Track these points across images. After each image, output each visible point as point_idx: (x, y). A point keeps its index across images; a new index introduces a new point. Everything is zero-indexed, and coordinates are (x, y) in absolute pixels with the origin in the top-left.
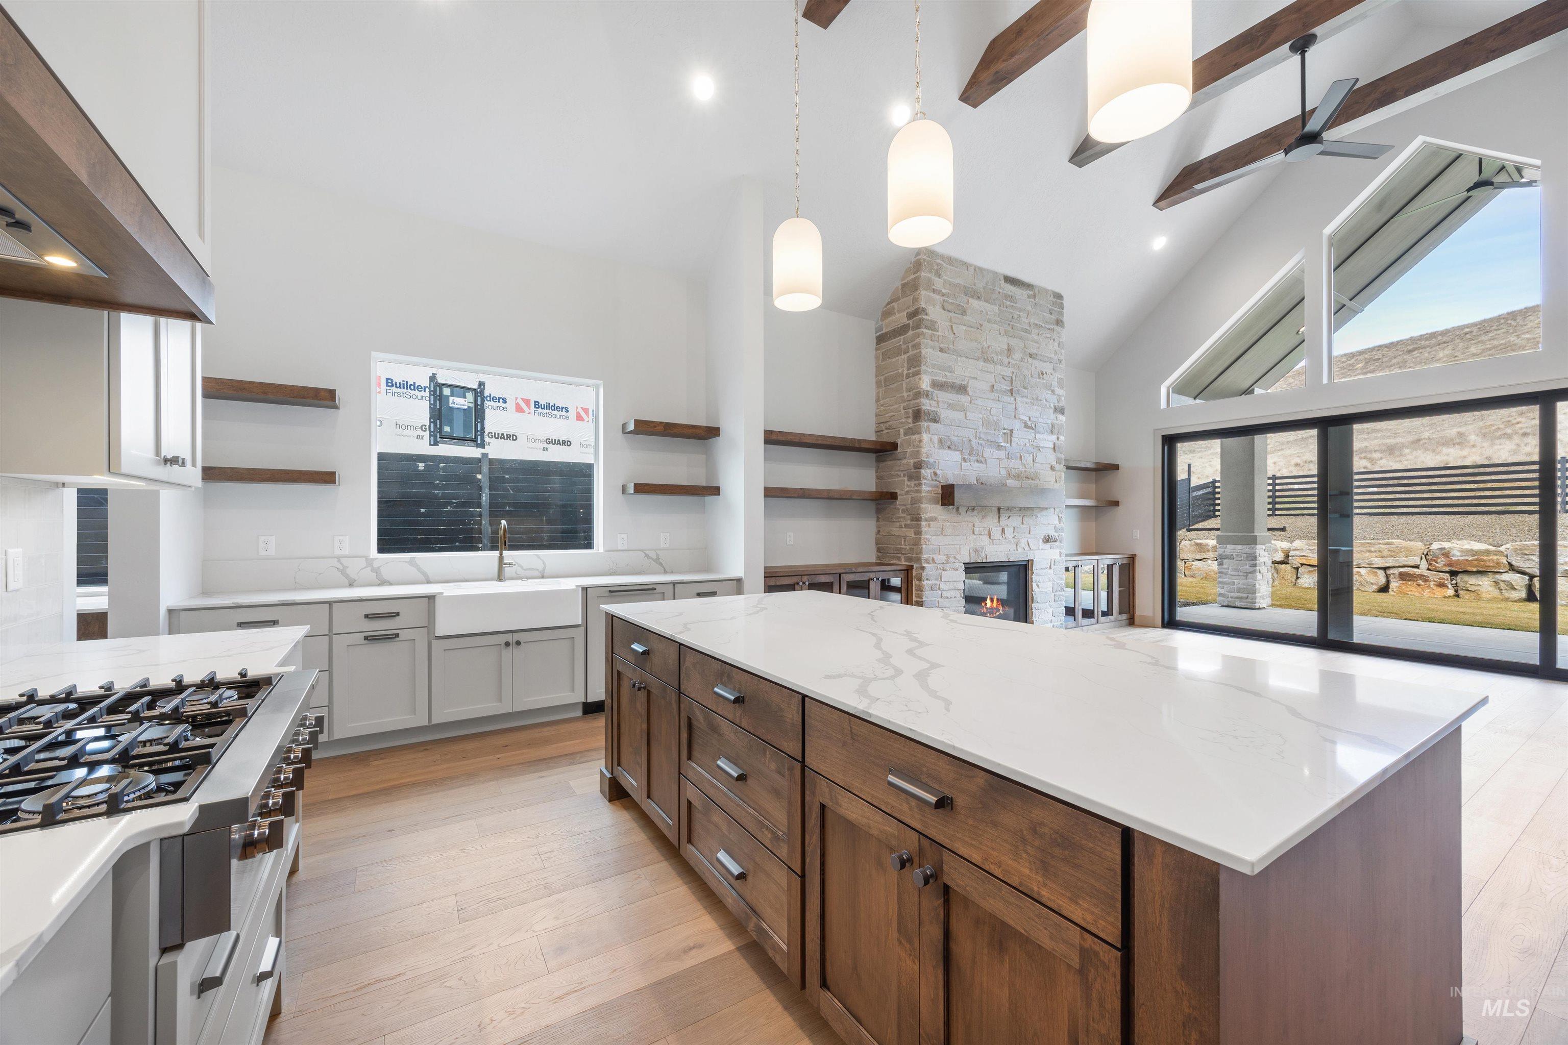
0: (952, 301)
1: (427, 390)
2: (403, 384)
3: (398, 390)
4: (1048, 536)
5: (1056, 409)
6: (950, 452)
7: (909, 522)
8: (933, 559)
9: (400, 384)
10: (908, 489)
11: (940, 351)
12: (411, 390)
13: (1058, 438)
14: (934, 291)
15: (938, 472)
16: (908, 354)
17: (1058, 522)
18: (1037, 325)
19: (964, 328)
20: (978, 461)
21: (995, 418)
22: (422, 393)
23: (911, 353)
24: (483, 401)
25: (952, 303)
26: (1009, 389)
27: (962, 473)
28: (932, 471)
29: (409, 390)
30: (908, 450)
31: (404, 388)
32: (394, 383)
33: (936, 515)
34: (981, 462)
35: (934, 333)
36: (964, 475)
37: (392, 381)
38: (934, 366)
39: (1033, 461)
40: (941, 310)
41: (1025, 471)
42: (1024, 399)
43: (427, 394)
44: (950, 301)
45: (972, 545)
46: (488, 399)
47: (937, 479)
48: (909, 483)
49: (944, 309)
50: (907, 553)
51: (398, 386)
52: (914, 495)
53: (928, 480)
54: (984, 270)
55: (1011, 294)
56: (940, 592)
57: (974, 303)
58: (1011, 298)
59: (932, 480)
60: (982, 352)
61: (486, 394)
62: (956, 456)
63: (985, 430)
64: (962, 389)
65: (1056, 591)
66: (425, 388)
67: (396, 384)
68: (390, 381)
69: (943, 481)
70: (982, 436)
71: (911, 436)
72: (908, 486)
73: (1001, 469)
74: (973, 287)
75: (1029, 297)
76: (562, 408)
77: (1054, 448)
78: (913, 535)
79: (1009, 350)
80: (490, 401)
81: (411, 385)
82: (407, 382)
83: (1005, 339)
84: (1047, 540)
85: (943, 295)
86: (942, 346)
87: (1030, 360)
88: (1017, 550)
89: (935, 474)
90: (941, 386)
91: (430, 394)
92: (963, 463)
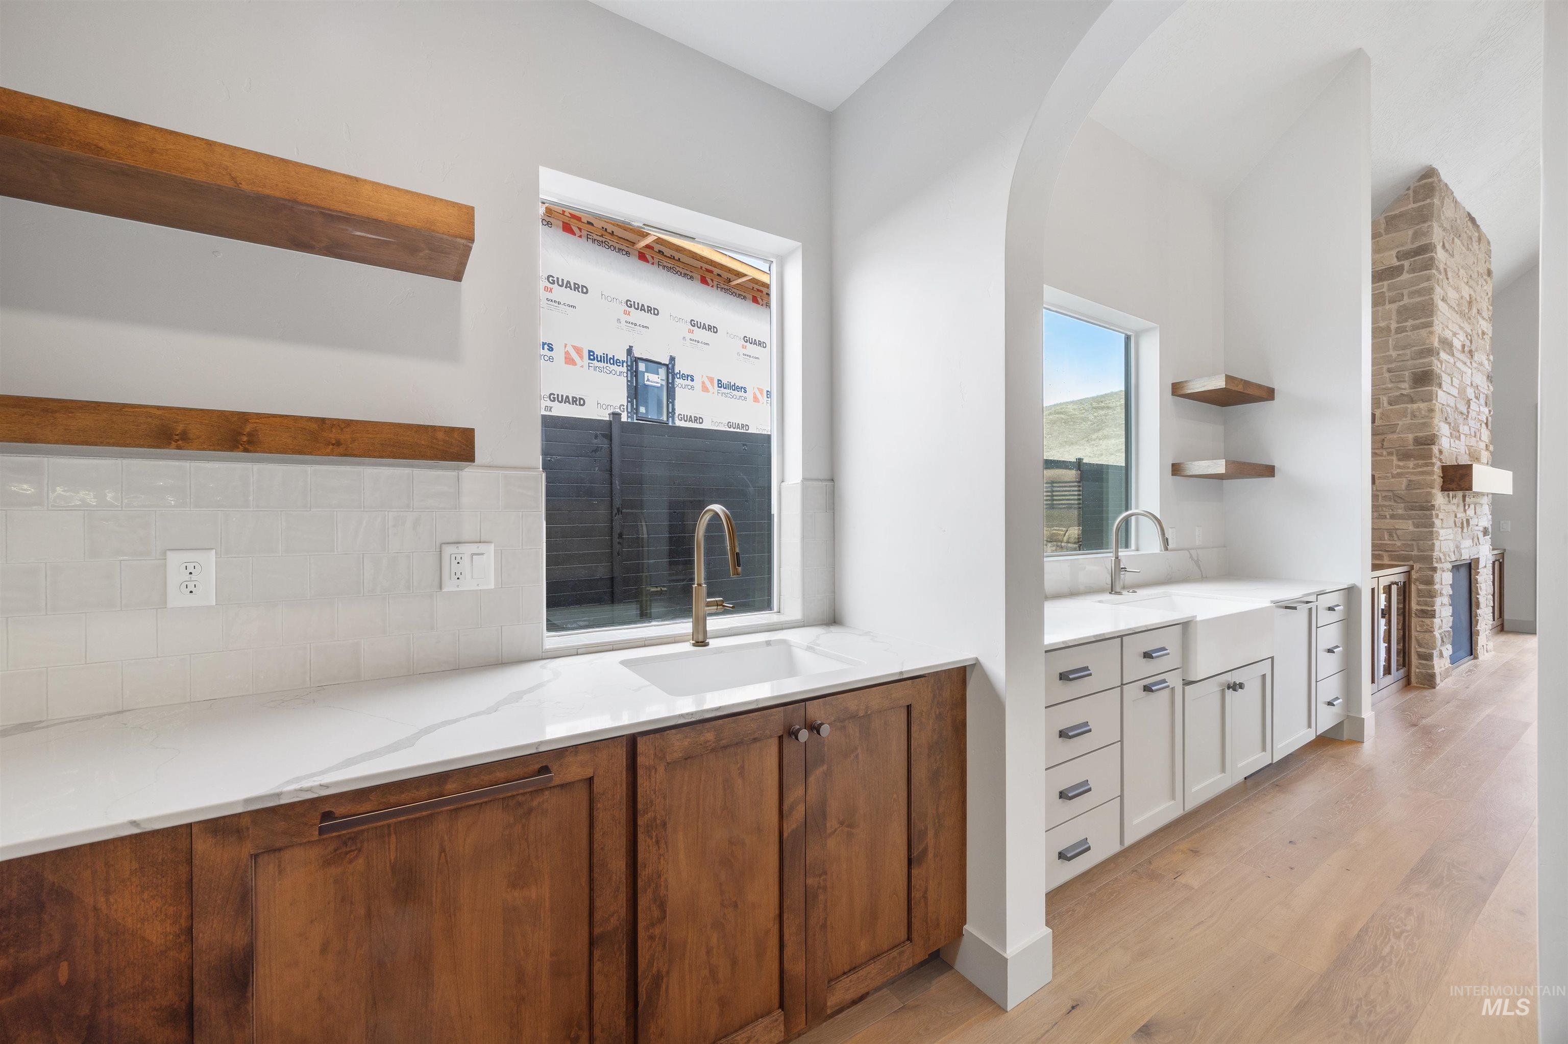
1: (625, 364)
2: (604, 357)
3: (599, 364)
4: (1485, 528)
5: (1487, 377)
6: (1445, 425)
7: (1400, 512)
9: (601, 356)
10: (1399, 470)
12: (611, 364)
13: (1489, 412)
14: (1440, 224)
16: (1401, 303)
17: (1488, 512)
20: (1457, 437)
21: (1464, 385)
22: (620, 369)
23: (1406, 301)
24: (673, 379)
26: (1470, 349)
29: (609, 364)
30: (1400, 423)
31: (604, 363)
32: (595, 356)
37: (594, 354)
39: (1480, 439)
41: (1476, 451)
42: (1475, 363)
43: (625, 369)
45: (1455, 540)
46: (678, 376)
47: (1441, 458)
48: (1401, 464)
49: (1444, 248)
50: (1397, 549)
51: (599, 359)
52: (1413, 478)
54: (1458, 203)
55: (1470, 234)
57: (1457, 242)
58: (1471, 240)
60: (1459, 304)
61: (677, 371)
62: (1448, 430)
63: (1460, 400)
64: (1451, 348)
65: (1488, 595)
66: (623, 362)
67: (597, 358)
68: (592, 354)
69: (1444, 461)
70: (1459, 406)
71: (1409, 406)
72: (1399, 467)
73: (1466, 447)
74: (1456, 223)
75: (1477, 240)
76: (742, 388)
77: (1487, 423)
78: (1411, 528)
79: (1470, 302)
80: (680, 378)
81: (610, 358)
82: (607, 355)
83: (1468, 290)
84: (1485, 533)
85: (1444, 230)
86: (1443, 293)
87: (1478, 317)
91: (628, 370)
92: (1451, 439)
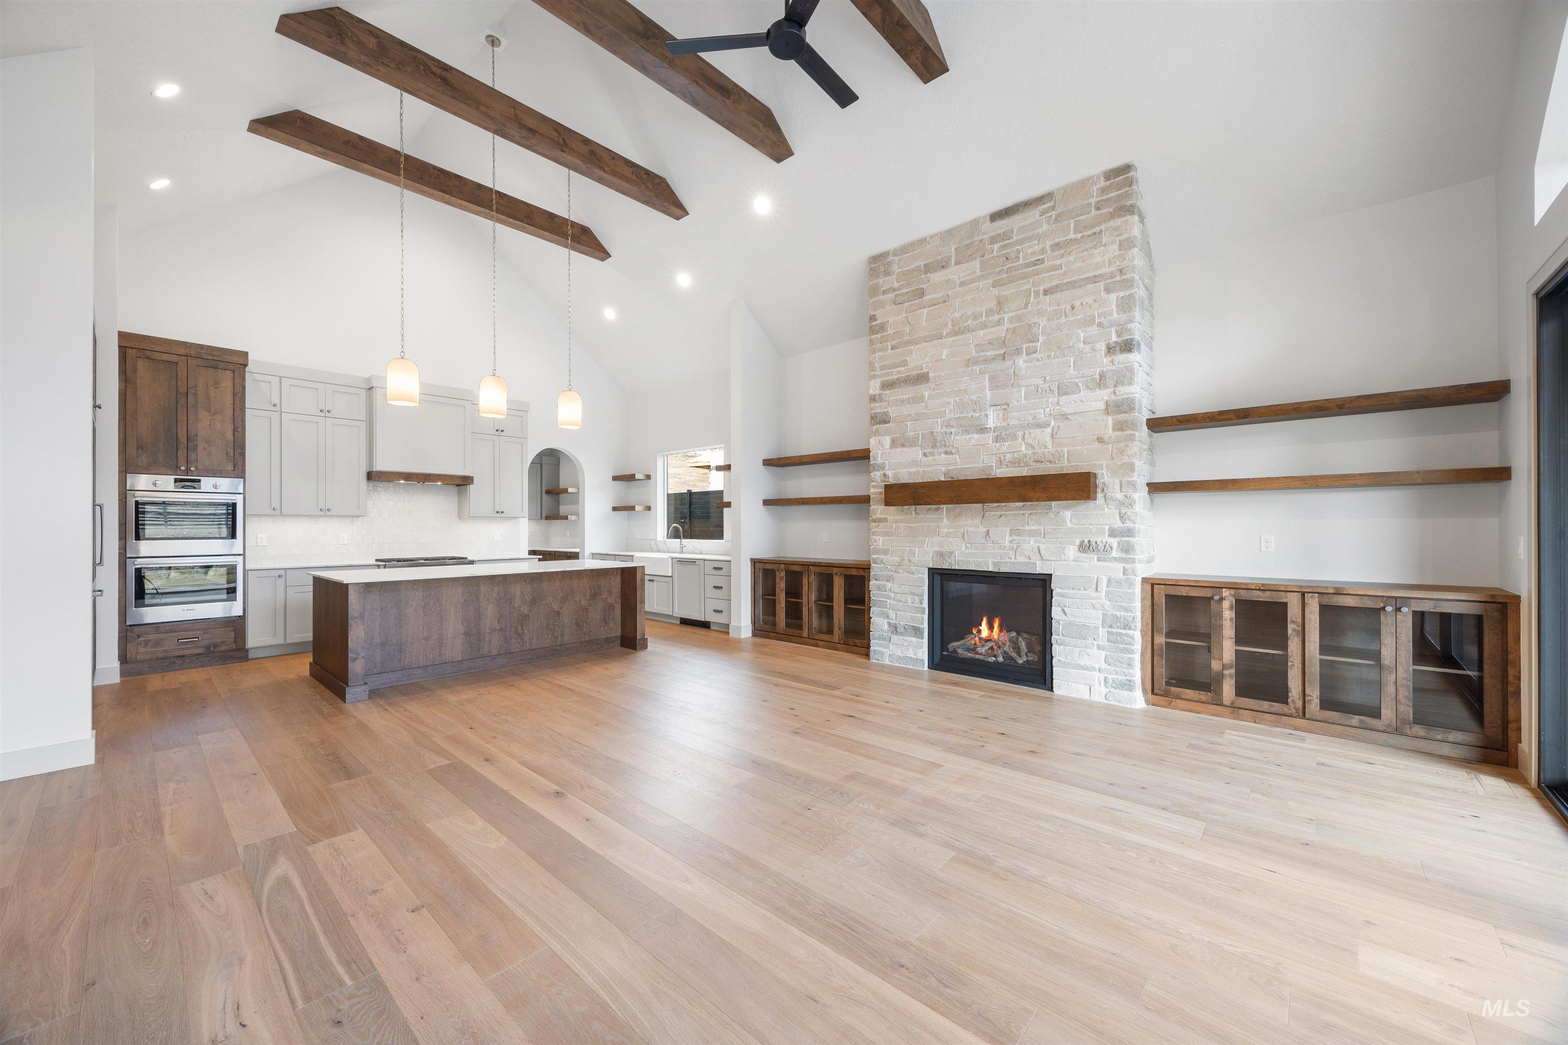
0: (907, 290)
4: (1089, 541)
5: (1110, 350)
6: (905, 449)
8: (882, 561)
11: (892, 349)
13: (1114, 392)
14: (884, 292)
15: (887, 473)
17: (1119, 522)
18: (1058, 244)
19: (925, 311)
20: (946, 453)
21: (973, 397)
25: (907, 293)
26: (1002, 352)
27: (921, 470)
28: (882, 472)
33: (885, 516)
34: (952, 453)
35: (883, 334)
36: (924, 471)
38: (882, 368)
39: (1052, 436)
40: (894, 306)
41: (1034, 454)
42: (1034, 355)
44: (905, 291)
45: (937, 549)
47: (887, 480)
49: (895, 304)
53: (877, 482)
54: (955, 228)
55: (1002, 231)
56: (892, 595)
57: (937, 277)
58: (1006, 235)
59: (882, 482)
60: (953, 326)
62: (916, 453)
63: (957, 416)
64: (921, 378)
65: (1111, 627)
69: (892, 481)
70: (953, 423)
73: (985, 457)
74: (939, 257)
75: (1043, 213)
77: (1107, 409)
79: (999, 304)
83: (995, 292)
84: (1086, 547)
85: (894, 290)
86: (894, 343)
87: (1048, 297)
88: (1015, 558)
89: (885, 475)
90: (892, 385)
92: (924, 459)
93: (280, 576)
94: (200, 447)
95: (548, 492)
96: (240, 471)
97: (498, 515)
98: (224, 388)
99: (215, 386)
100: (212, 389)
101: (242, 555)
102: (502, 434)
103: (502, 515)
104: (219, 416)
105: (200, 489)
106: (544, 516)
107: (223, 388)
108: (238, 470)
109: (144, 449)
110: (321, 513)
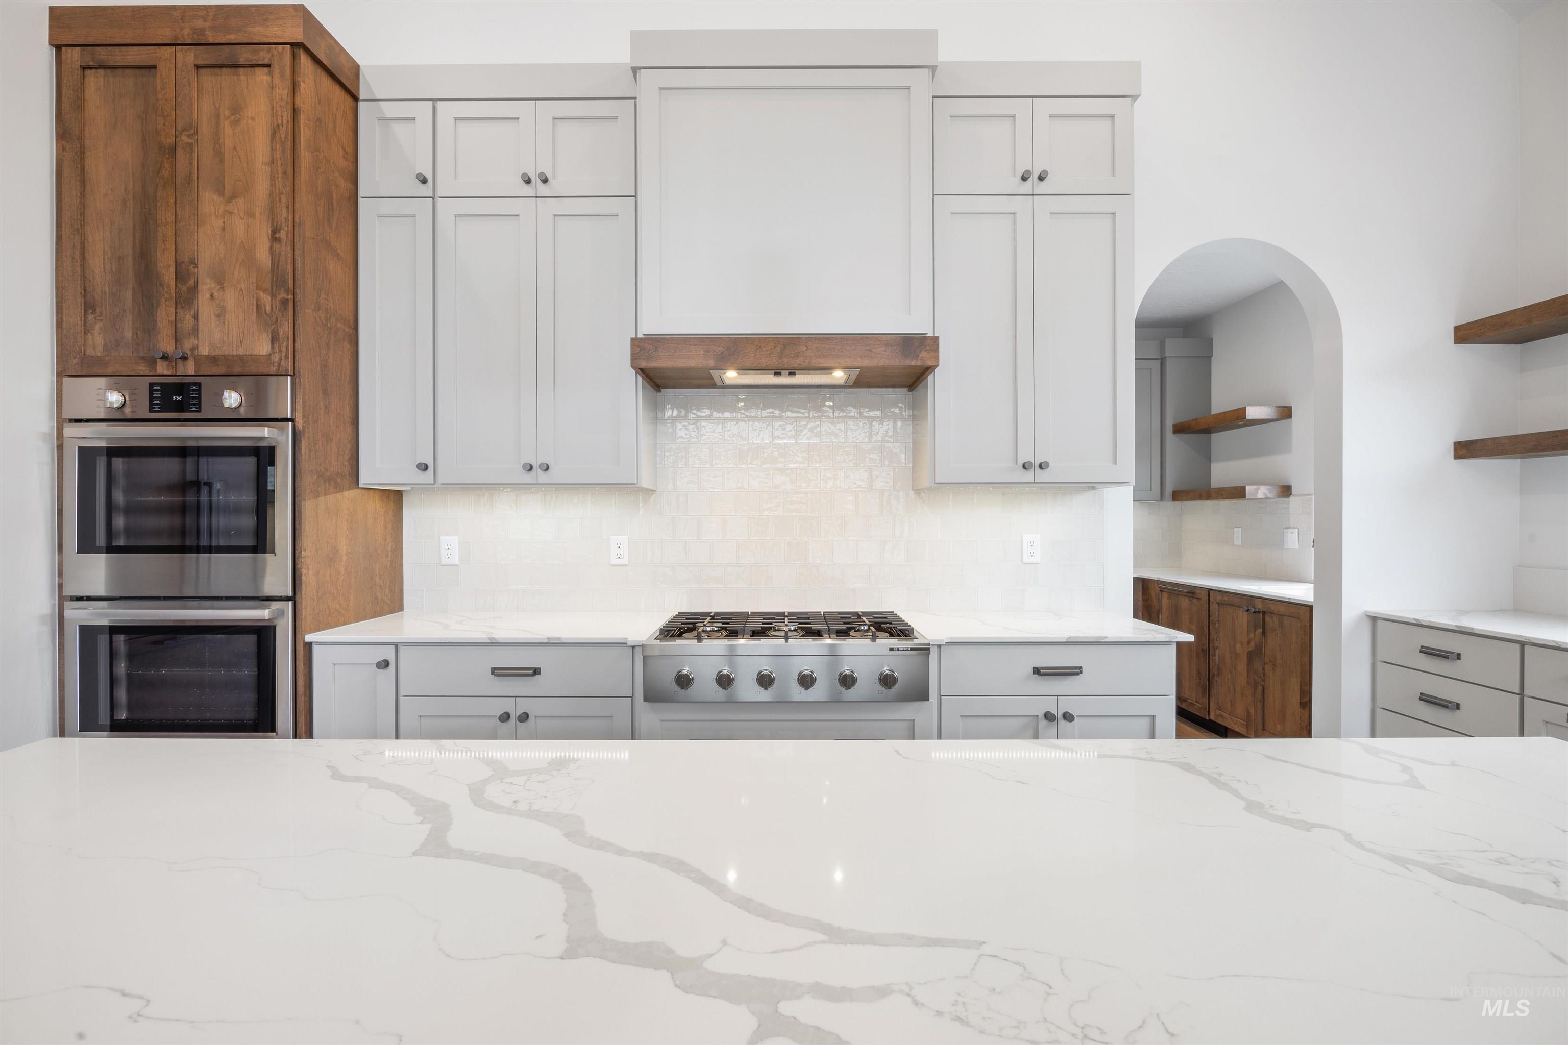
93: (384, 664)
94: (203, 298)
95: (1179, 429)
96: (284, 354)
97: (1028, 476)
98: (253, 119)
99: (233, 118)
100: (226, 125)
101: (288, 599)
102: (1042, 187)
103: (1043, 476)
104: (241, 202)
105: (199, 411)
106: (1169, 490)
107: (250, 122)
108: (280, 351)
109: (98, 310)
110: (528, 478)
